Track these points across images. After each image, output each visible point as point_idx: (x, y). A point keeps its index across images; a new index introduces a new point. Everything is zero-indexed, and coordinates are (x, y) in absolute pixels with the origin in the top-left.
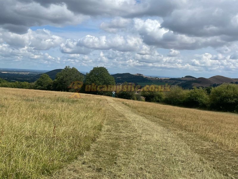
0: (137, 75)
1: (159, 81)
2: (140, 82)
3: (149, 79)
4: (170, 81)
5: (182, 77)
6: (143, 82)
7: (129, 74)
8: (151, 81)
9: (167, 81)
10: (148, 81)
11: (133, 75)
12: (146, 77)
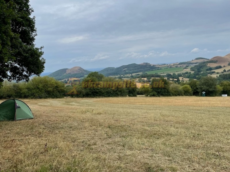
0: (144, 64)
1: (168, 67)
2: (148, 71)
3: (157, 67)
4: (181, 65)
5: (193, 60)
6: (152, 70)
7: (135, 64)
8: (160, 68)
9: (177, 66)
10: (157, 69)
11: (140, 65)
12: (154, 65)
